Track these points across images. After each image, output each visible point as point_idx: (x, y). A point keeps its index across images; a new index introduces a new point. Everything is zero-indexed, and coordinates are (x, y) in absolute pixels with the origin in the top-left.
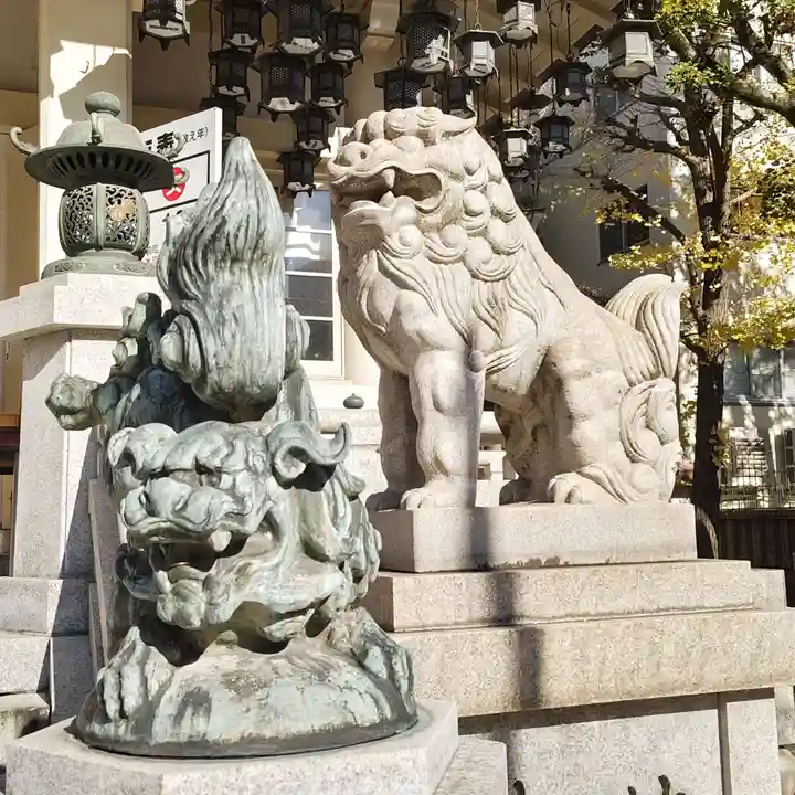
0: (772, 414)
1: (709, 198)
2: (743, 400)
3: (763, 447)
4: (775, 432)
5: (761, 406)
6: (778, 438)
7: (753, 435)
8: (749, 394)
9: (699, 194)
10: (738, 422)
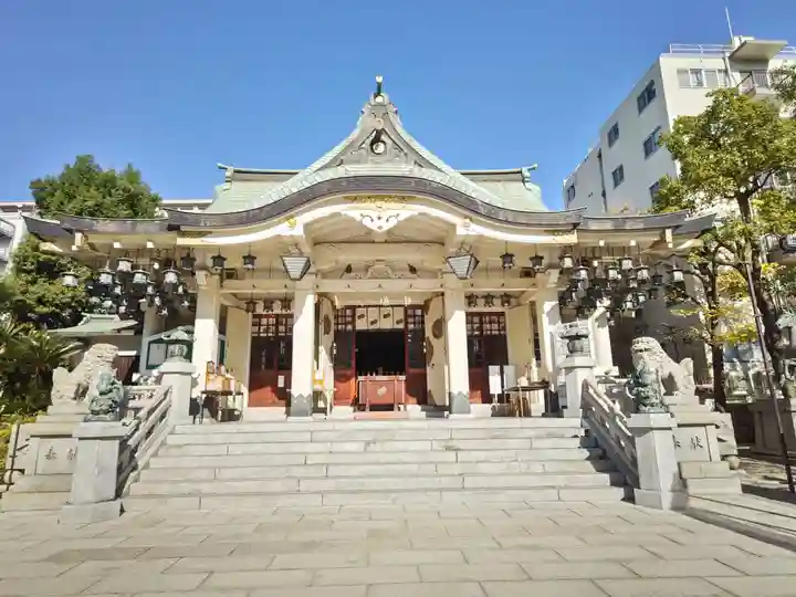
0: (749, 365)
1: (710, 289)
2: (735, 360)
3: (746, 379)
4: (751, 373)
5: (743, 362)
6: (754, 375)
7: (741, 374)
8: (738, 357)
9: (706, 289)
10: (734, 368)
